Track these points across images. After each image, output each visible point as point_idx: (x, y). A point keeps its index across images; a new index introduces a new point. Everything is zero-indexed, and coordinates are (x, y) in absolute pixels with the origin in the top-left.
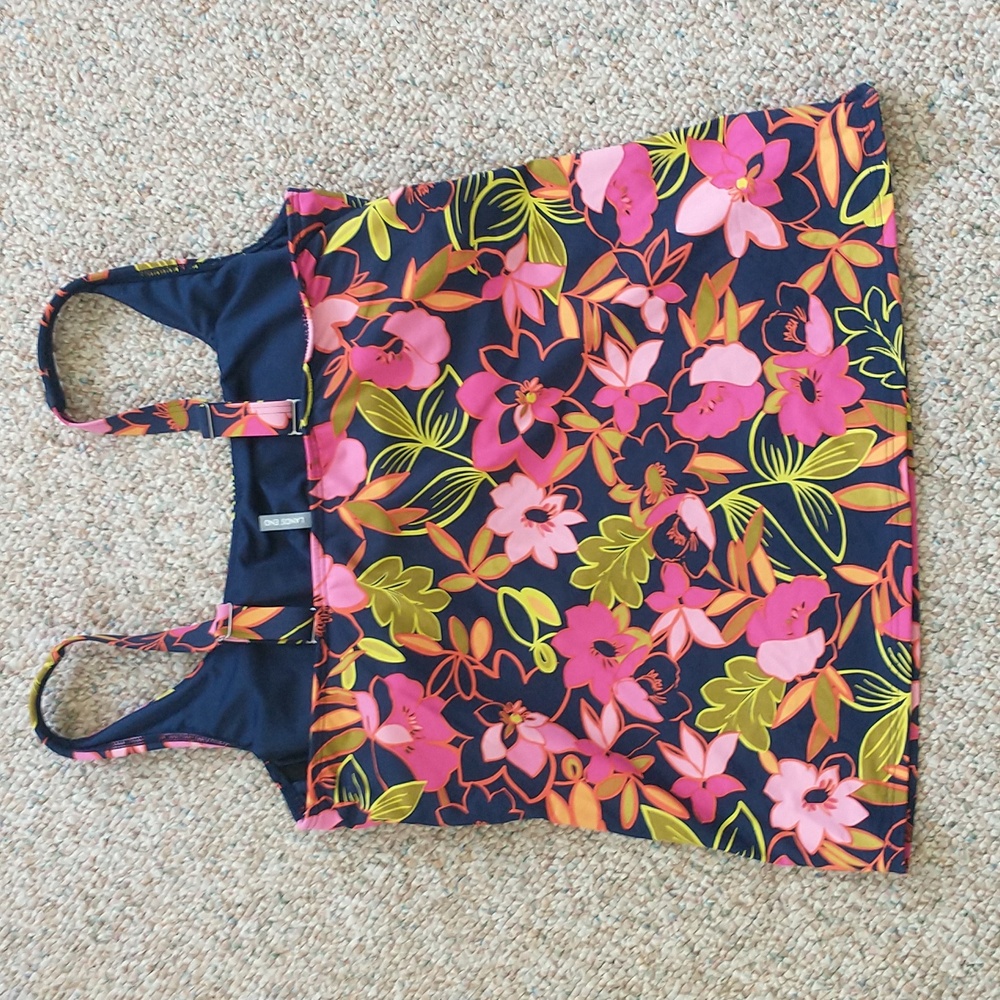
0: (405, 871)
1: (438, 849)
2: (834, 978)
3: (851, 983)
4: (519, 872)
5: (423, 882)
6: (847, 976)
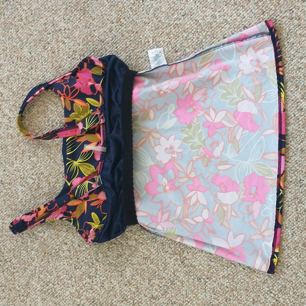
0: (39, 182)
1: (50, 178)
2: (154, 240)
3: (158, 243)
5: (43, 187)
6: (158, 240)
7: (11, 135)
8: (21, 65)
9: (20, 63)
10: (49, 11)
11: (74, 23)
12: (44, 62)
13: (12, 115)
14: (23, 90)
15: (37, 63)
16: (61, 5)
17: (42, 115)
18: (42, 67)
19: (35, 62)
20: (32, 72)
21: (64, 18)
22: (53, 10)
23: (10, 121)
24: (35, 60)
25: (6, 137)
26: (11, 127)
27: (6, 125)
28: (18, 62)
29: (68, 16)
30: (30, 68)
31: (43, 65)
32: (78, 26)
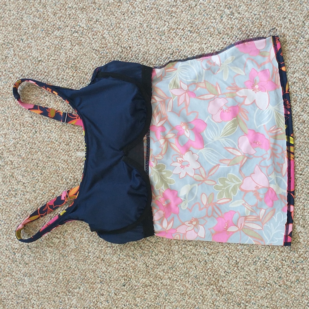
0: (64, 240)
1: (74, 234)
2: (187, 275)
3: (192, 277)
4: (97, 241)
5: (69, 244)
6: (191, 274)
7: (29, 200)
8: (25, 131)
9: (24, 129)
10: (41, 74)
11: (68, 81)
12: (47, 124)
13: (25, 181)
14: (32, 154)
15: (40, 126)
16: (52, 66)
17: (55, 175)
18: (45, 129)
19: (38, 125)
20: (36, 136)
21: (57, 78)
22: (45, 73)
23: (25, 187)
24: (37, 123)
25: (24, 203)
26: (27, 192)
27: (22, 191)
28: (22, 129)
29: (61, 76)
30: (35, 132)
31: (46, 127)
32: (72, 83)
